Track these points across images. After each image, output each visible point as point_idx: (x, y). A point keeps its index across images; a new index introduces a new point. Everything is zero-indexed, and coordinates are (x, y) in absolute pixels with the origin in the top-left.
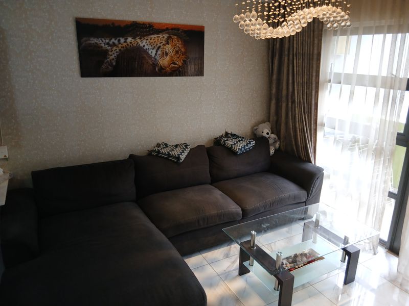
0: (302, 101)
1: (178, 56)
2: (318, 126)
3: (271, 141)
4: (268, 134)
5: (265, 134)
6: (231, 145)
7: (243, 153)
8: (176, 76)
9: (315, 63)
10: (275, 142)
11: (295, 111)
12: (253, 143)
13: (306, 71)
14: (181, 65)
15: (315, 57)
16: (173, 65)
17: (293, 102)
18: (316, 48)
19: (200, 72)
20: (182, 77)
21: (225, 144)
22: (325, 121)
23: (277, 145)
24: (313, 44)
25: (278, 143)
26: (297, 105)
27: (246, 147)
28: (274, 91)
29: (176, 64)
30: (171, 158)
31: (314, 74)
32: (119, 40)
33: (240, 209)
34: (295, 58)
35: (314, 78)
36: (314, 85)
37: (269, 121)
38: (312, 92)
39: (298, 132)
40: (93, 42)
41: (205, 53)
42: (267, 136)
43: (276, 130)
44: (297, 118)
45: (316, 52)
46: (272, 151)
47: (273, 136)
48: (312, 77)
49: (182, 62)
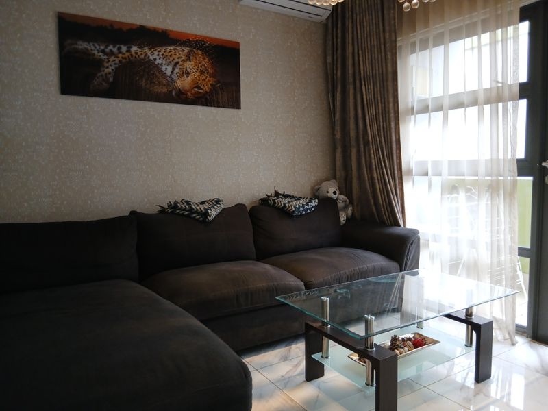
0: (378, 139)
1: (204, 77)
3: (340, 205)
4: (335, 193)
5: (331, 194)
6: (284, 204)
7: (302, 215)
8: (202, 105)
9: (390, 83)
11: (370, 155)
12: (315, 202)
13: (379, 98)
14: (208, 90)
15: (390, 76)
16: (196, 90)
17: (366, 144)
18: (389, 65)
19: (235, 103)
20: (210, 108)
21: (275, 203)
22: (413, 165)
23: (350, 211)
24: (386, 60)
25: (351, 208)
26: (371, 147)
27: (306, 206)
28: (338, 136)
29: (201, 89)
30: (194, 215)
31: (391, 100)
32: (119, 49)
33: (303, 283)
34: (363, 83)
35: (391, 105)
36: (392, 115)
37: (334, 178)
38: (390, 125)
39: (377, 184)
40: (80, 47)
41: (242, 78)
42: (335, 197)
43: (345, 188)
44: (374, 163)
45: (390, 69)
46: (343, 219)
47: (342, 197)
48: (388, 103)
49: (209, 86)
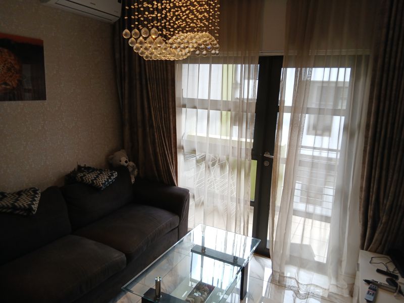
0: (160, 126)
1: (11, 74)
2: (178, 149)
3: (130, 170)
4: (126, 162)
5: (123, 163)
6: (91, 180)
7: (107, 187)
8: (10, 100)
9: (170, 88)
10: (134, 170)
11: (154, 135)
12: (115, 174)
13: (161, 97)
14: (15, 86)
15: (170, 83)
16: (3, 86)
17: (151, 126)
18: (169, 74)
19: (40, 95)
20: (17, 102)
23: (136, 172)
24: (167, 70)
26: (155, 130)
27: (110, 180)
28: (127, 117)
29: (9, 85)
30: (18, 212)
31: (170, 99)
33: (124, 255)
34: (148, 82)
35: (170, 103)
36: (171, 110)
38: (169, 117)
39: (159, 157)
41: (46, 72)
42: (126, 164)
44: (157, 142)
45: (170, 77)
46: (133, 180)
47: (131, 164)
48: (168, 101)
49: (16, 81)
